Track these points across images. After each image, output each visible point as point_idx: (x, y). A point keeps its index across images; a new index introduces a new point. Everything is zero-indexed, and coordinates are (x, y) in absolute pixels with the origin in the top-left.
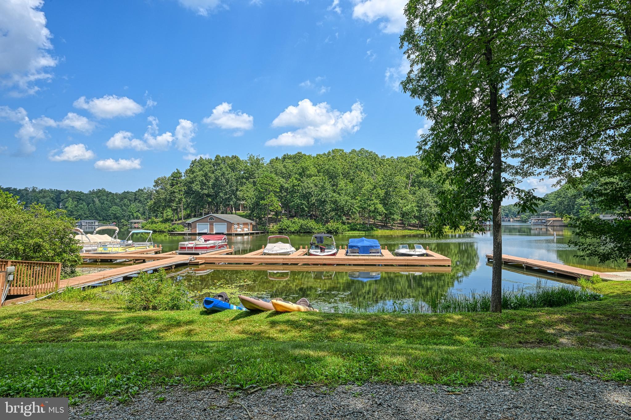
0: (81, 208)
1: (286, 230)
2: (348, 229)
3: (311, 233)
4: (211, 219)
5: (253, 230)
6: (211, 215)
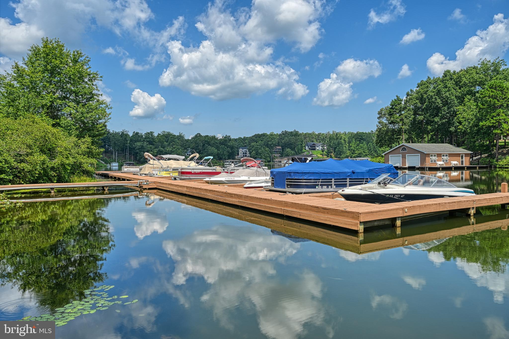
0: (362, 147)
4: (404, 150)
5: (471, 164)
6: (403, 145)
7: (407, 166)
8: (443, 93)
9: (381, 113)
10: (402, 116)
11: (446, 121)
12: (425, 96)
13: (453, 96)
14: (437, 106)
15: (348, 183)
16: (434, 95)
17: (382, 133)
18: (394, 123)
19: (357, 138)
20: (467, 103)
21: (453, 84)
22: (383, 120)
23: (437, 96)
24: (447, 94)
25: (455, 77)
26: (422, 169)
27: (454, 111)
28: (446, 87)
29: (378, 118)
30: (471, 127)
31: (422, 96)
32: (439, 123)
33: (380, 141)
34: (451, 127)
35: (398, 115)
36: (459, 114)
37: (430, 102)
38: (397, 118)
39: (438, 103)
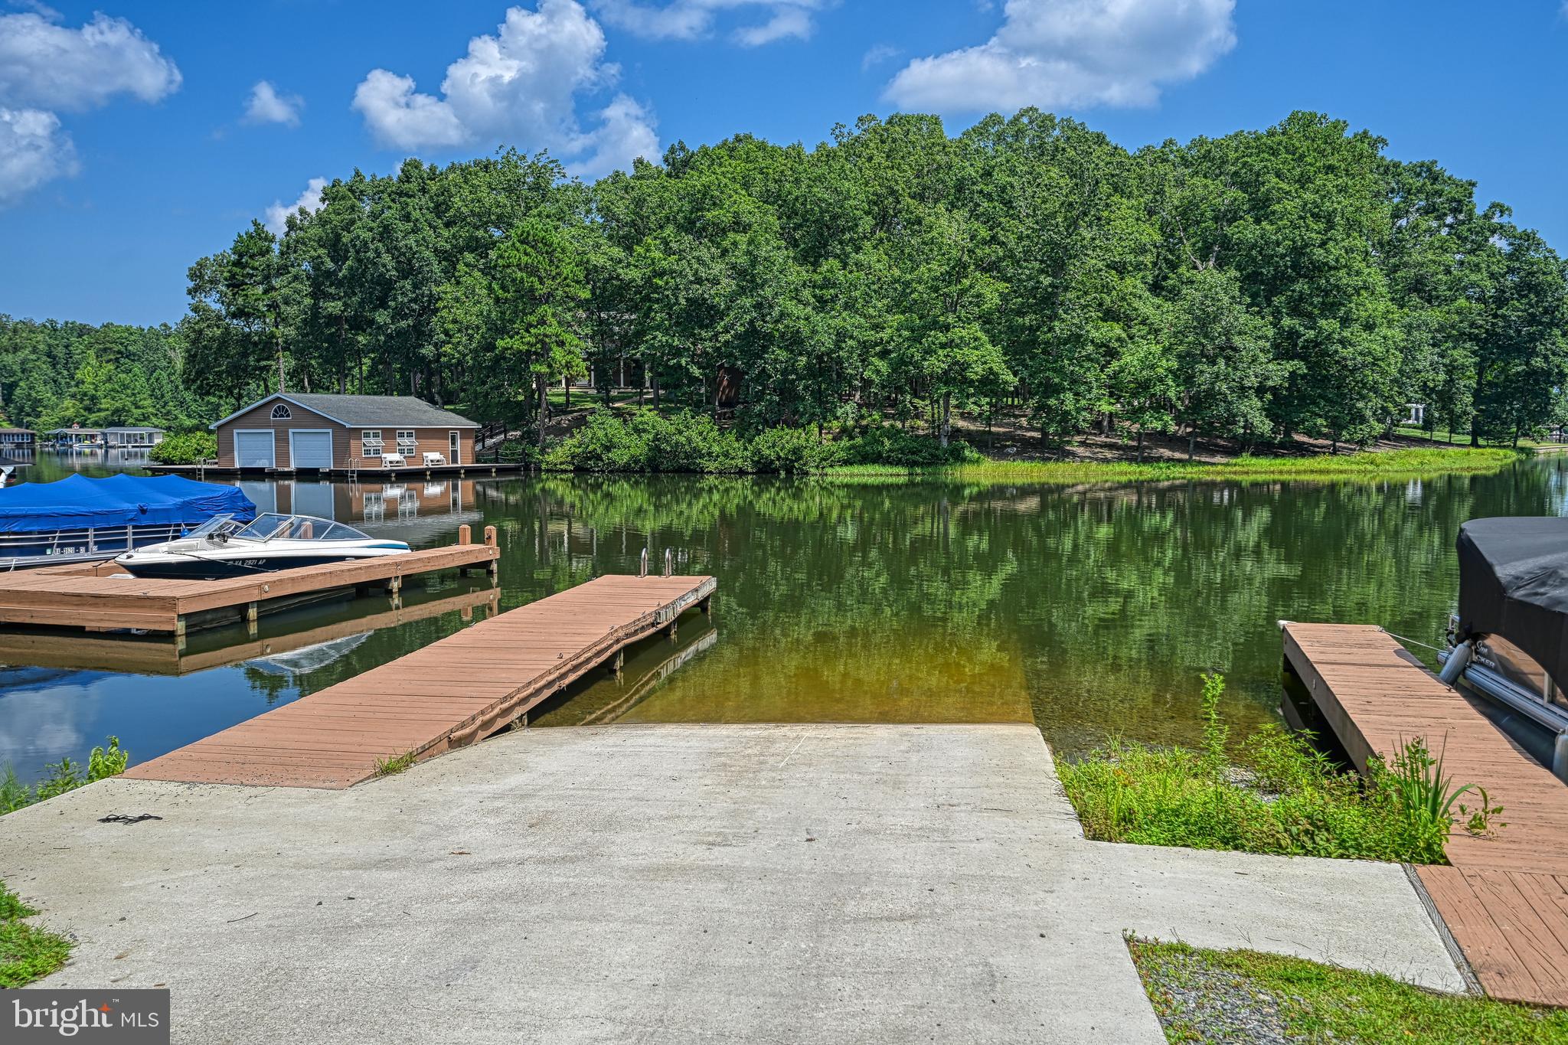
0: (125, 386)
1: (599, 458)
2: (842, 455)
3: (695, 472)
4: (282, 416)
5: (478, 461)
6: (278, 399)
7: (293, 467)
8: (400, 235)
9: (201, 277)
10: (274, 294)
11: (409, 326)
12: (346, 238)
13: (427, 247)
14: (382, 275)
15: (130, 537)
16: (374, 239)
17: (205, 347)
18: (248, 315)
19: (105, 350)
20: (464, 279)
21: (428, 209)
22: (208, 300)
23: (380, 245)
24: (411, 241)
25: (434, 187)
26: (337, 477)
27: (431, 295)
28: (407, 218)
29: (189, 292)
30: (475, 351)
31: (338, 237)
32: (389, 331)
33: (199, 373)
34: (423, 346)
35: (260, 289)
36: (445, 307)
37: (360, 261)
38: (256, 300)
39: (384, 266)
